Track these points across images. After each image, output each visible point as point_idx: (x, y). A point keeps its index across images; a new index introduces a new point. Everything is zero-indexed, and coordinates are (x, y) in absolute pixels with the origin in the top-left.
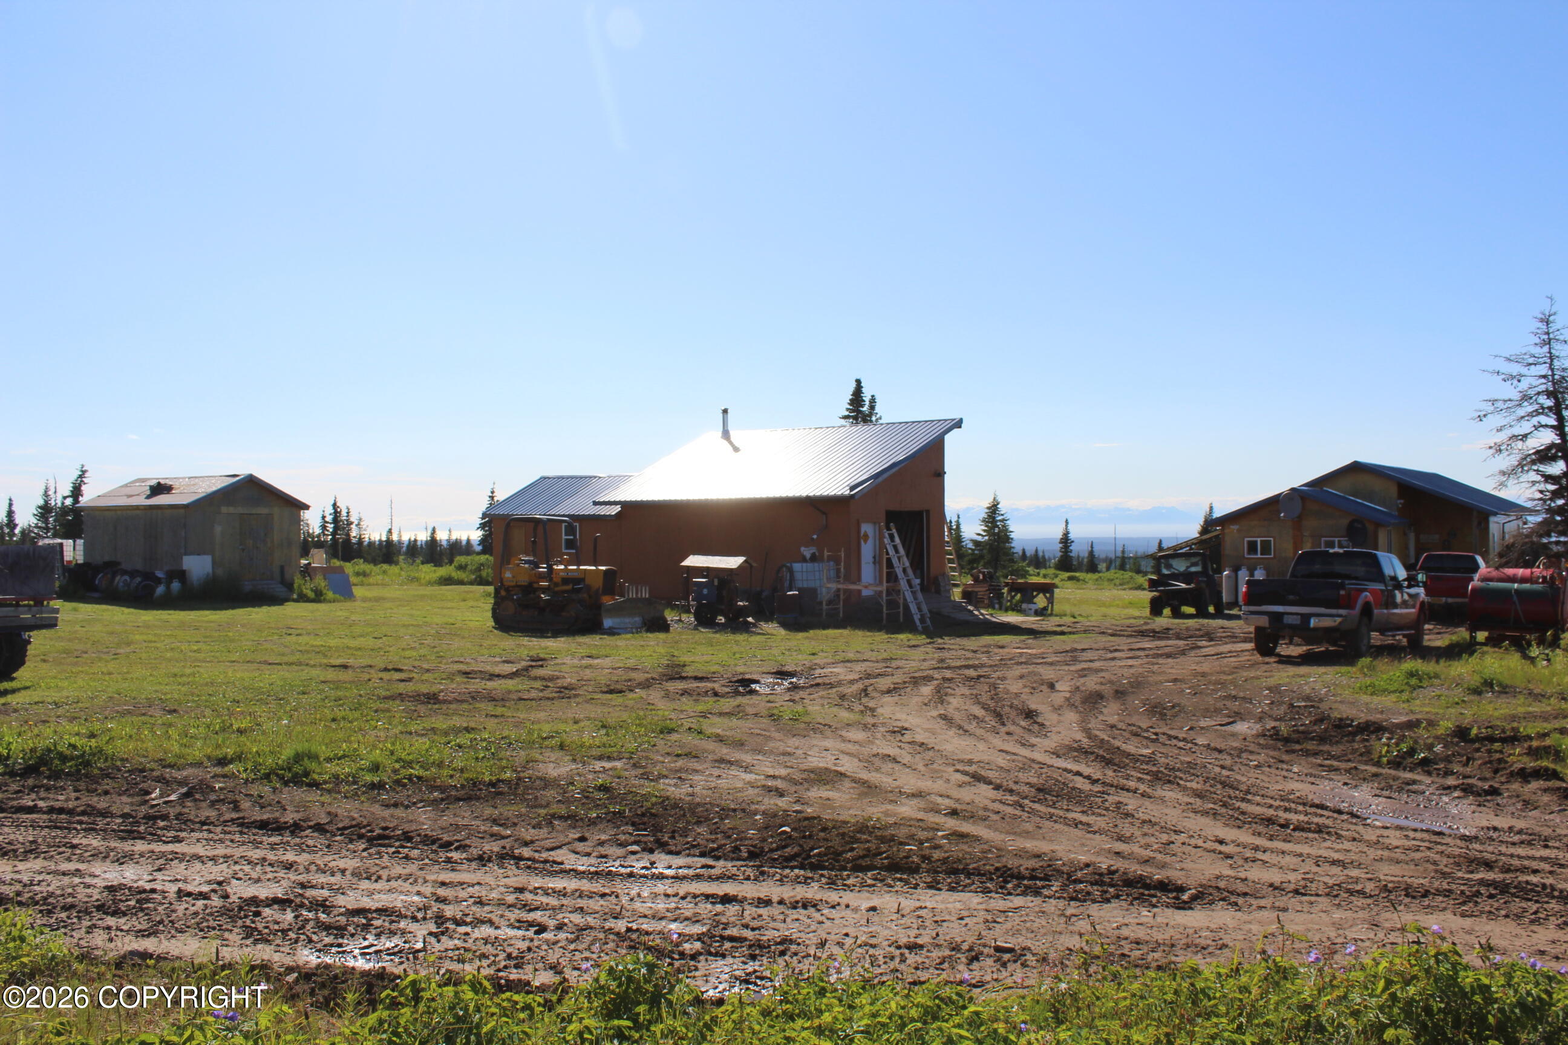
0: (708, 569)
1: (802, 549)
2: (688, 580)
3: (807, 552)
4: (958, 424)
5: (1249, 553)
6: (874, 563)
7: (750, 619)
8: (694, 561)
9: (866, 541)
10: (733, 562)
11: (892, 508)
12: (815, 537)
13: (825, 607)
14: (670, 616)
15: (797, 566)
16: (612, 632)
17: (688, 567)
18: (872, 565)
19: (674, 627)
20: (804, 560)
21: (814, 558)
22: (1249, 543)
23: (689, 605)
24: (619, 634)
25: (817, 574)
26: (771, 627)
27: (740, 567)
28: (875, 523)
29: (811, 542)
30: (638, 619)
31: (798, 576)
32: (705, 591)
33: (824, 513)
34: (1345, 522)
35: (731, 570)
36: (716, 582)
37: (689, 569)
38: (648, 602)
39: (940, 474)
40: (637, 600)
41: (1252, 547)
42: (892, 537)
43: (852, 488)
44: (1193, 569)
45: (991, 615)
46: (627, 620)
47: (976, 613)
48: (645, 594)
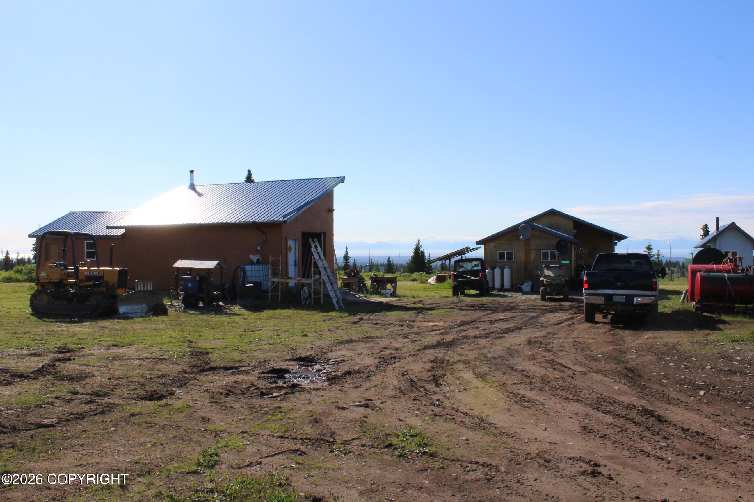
0: (191, 269)
1: (251, 256)
2: (177, 277)
3: (254, 258)
4: (342, 180)
5: (500, 259)
6: (295, 265)
7: (221, 303)
8: (182, 264)
9: (290, 251)
10: (210, 264)
11: (304, 230)
12: (259, 248)
13: (270, 294)
14: (166, 302)
15: (248, 268)
16: (126, 317)
17: (178, 268)
18: (293, 266)
19: (170, 310)
20: (252, 263)
21: (258, 262)
22: (500, 253)
23: (178, 294)
24: (132, 318)
25: (261, 272)
26: (236, 309)
27: (215, 268)
28: (295, 240)
29: (257, 252)
30: (144, 307)
31: (249, 274)
32: (190, 285)
33: (264, 233)
34: (555, 241)
35: (209, 270)
36: (198, 278)
37: (178, 269)
38: (152, 293)
39: (331, 211)
40: (144, 291)
41: (502, 256)
42: (316, 247)
43: (284, 217)
44: (475, 268)
45: (366, 297)
46: (136, 307)
47: (357, 296)
48: (150, 287)
